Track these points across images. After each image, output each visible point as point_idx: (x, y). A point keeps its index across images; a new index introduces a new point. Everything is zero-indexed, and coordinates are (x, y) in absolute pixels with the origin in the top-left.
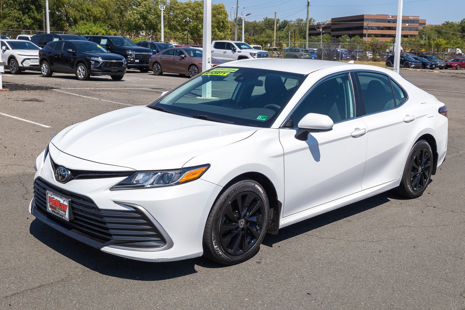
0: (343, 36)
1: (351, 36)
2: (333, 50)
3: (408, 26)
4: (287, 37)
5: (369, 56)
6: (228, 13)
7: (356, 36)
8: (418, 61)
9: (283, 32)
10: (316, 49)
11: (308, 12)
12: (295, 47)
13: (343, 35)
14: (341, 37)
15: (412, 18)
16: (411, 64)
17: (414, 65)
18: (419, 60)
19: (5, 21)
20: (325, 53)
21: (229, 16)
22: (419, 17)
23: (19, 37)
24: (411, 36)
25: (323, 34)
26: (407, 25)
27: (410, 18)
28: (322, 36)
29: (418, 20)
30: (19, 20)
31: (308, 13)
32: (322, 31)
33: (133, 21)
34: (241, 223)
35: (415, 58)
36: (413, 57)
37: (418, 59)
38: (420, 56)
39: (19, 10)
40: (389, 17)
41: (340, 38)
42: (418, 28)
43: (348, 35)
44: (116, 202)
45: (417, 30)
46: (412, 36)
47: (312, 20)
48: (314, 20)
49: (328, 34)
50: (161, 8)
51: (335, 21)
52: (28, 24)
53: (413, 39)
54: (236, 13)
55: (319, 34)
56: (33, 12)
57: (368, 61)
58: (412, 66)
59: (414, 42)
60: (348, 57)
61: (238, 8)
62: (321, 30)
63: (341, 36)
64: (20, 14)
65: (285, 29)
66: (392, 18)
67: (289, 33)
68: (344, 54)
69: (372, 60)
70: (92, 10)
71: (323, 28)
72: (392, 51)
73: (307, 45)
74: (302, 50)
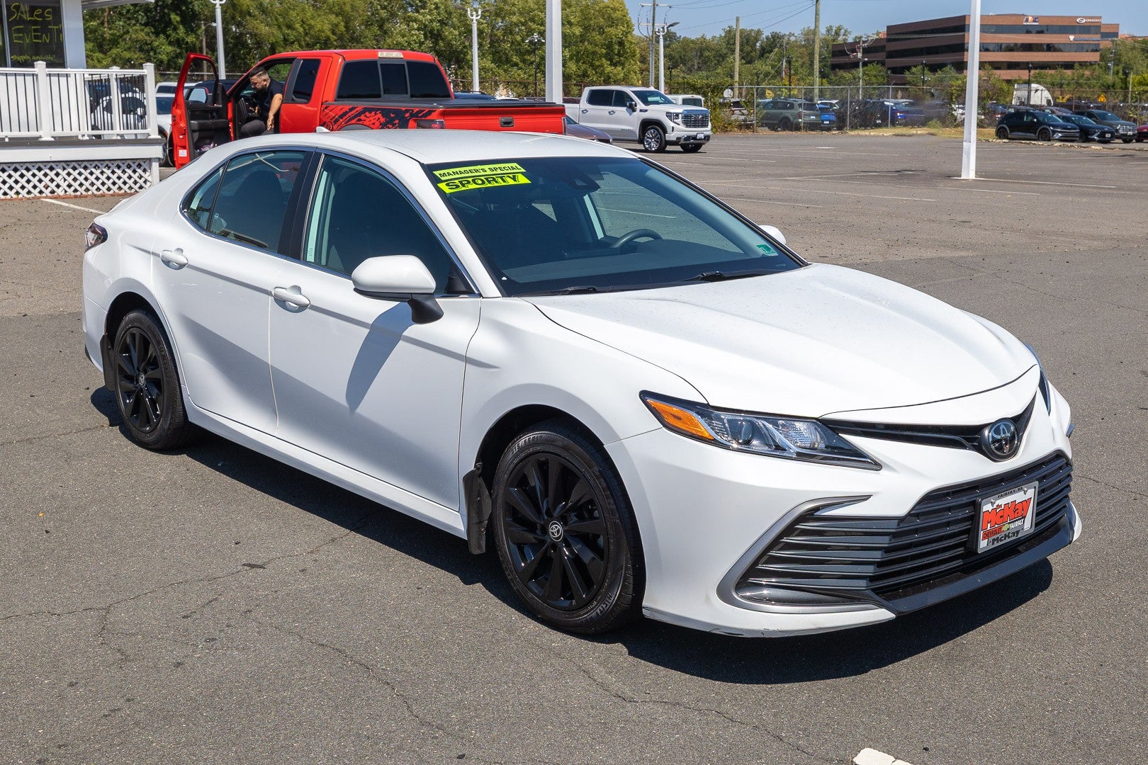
0: (914, 70)
1: (934, 68)
2: (873, 102)
3: (1075, 40)
4: (778, 73)
5: (959, 116)
7: (947, 69)
8: (1070, 125)
9: (768, 62)
10: (836, 101)
11: (817, 14)
12: (790, 96)
13: (915, 66)
15: (1084, 21)
16: (1054, 132)
17: (1060, 135)
18: (1073, 122)
20: (855, 110)
21: (634, 27)
22: (1100, 18)
24: (1081, 65)
25: (865, 64)
26: (1072, 37)
27: (1078, 20)
28: (861, 69)
29: (1097, 24)
31: (817, 17)
32: (863, 57)
35: (1064, 118)
36: (1059, 117)
37: (1072, 120)
38: (1078, 113)
40: (1027, 20)
41: (907, 72)
42: (1099, 44)
43: (925, 65)
45: (1097, 51)
46: (1083, 64)
47: (843, 31)
48: (846, 31)
49: (877, 64)
50: (472, 16)
51: (896, 32)
53: (1087, 73)
54: (650, 21)
55: (855, 65)
56: (176, 29)
57: (956, 126)
58: (1055, 135)
59: (1088, 79)
61: (655, 9)
62: (860, 55)
63: (909, 68)
64: (148, 34)
65: (772, 56)
66: (1034, 21)
67: (782, 64)
68: (900, 113)
71: (866, 51)
72: (1026, 103)
73: (817, 91)
74: (800, 105)
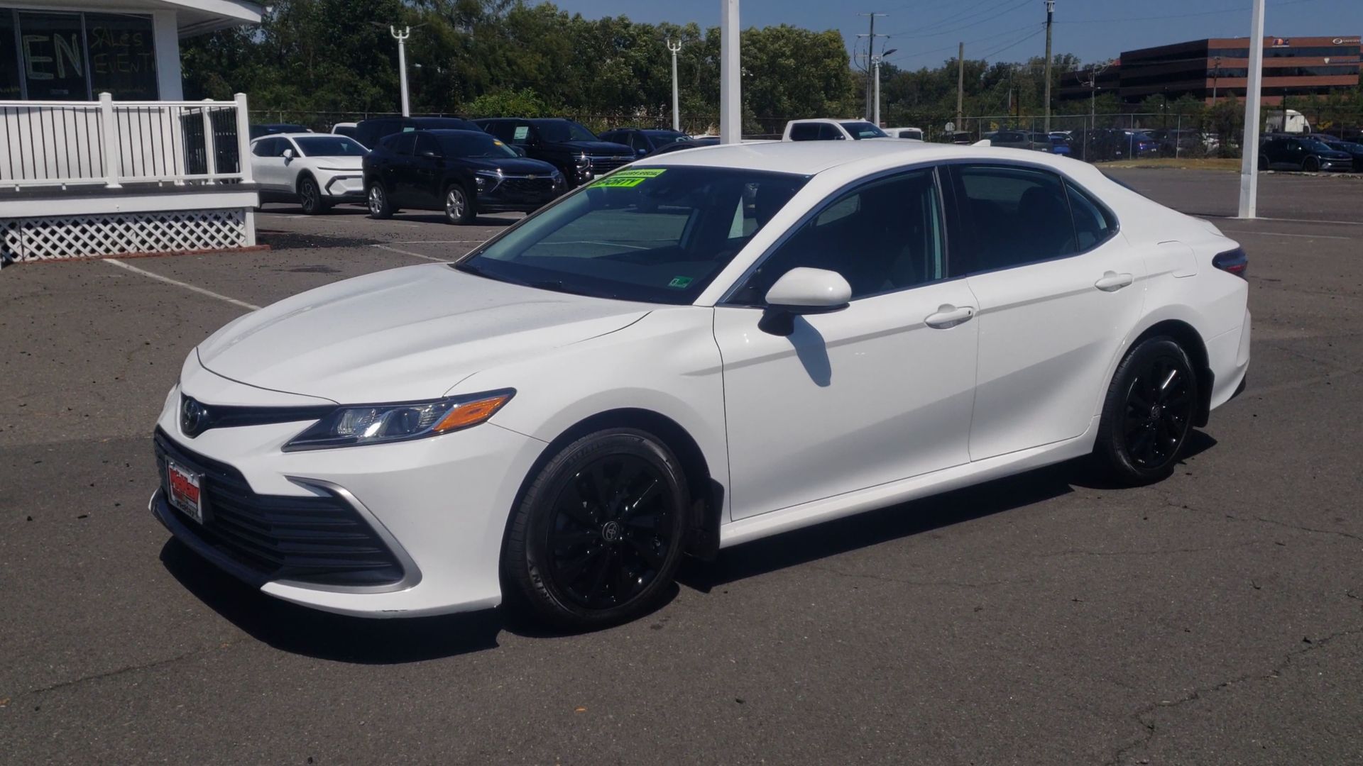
0: (1149, 98)
1: (1171, 96)
2: (1113, 132)
3: (1330, 62)
4: (1004, 104)
5: (1210, 145)
6: (850, 53)
7: (1187, 94)
8: (1341, 153)
9: (993, 93)
10: (1069, 132)
11: (1048, 38)
12: (1017, 128)
13: (1150, 95)
14: (1145, 100)
15: (1341, 41)
16: (1323, 161)
17: (1330, 164)
18: (1344, 150)
19: (319, 93)
20: (1092, 141)
21: (852, 60)
22: (1359, 38)
23: (338, 128)
24: (1336, 89)
25: (1098, 93)
26: (1327, 60)
27: (1334, 41)
28: (1093, 98)
29: (1358, 45)
30: (352, 89)
31: (1049, 41)
32: (1096, 85)
33: (617, 83)
34: (608, 531)
35: (1332, 145)
36: (1328, 144)
37: (1343, 148)
38: (1349, 140)
39: (350, 67)
40: (1276, 43)
41: (1143, 102)
42: (1358, 66)
43: (1161, 93)
44: (292, 479)
45: (1355, 73)
46: (1339, 88)
47: (1072, 59)
48: (1075, 59)
49: (1111, 93)
50: (672, 47)
51: (1131, 60)
52: (368, 99)
53: (1344, 98)
54: (868, 52)
55: (1087, 95)
56: (384, 71)
57: (1206, 157)
58: (1324, 165)
59: (1345, 104)
60: (1153, 150)
61: (874, 39)
62: (1092, 84)
63: (1144, 97)
64: (352, 75)
65: (997, 87)
66: (1284, 44)
67: (1008, 95)
68: (1143, 143)
69: (1218, 154)
70: (519, 61)
71: (1099, 80)
72: (1280, 130)
73: (1048, 122)
74: (1030, 137)
